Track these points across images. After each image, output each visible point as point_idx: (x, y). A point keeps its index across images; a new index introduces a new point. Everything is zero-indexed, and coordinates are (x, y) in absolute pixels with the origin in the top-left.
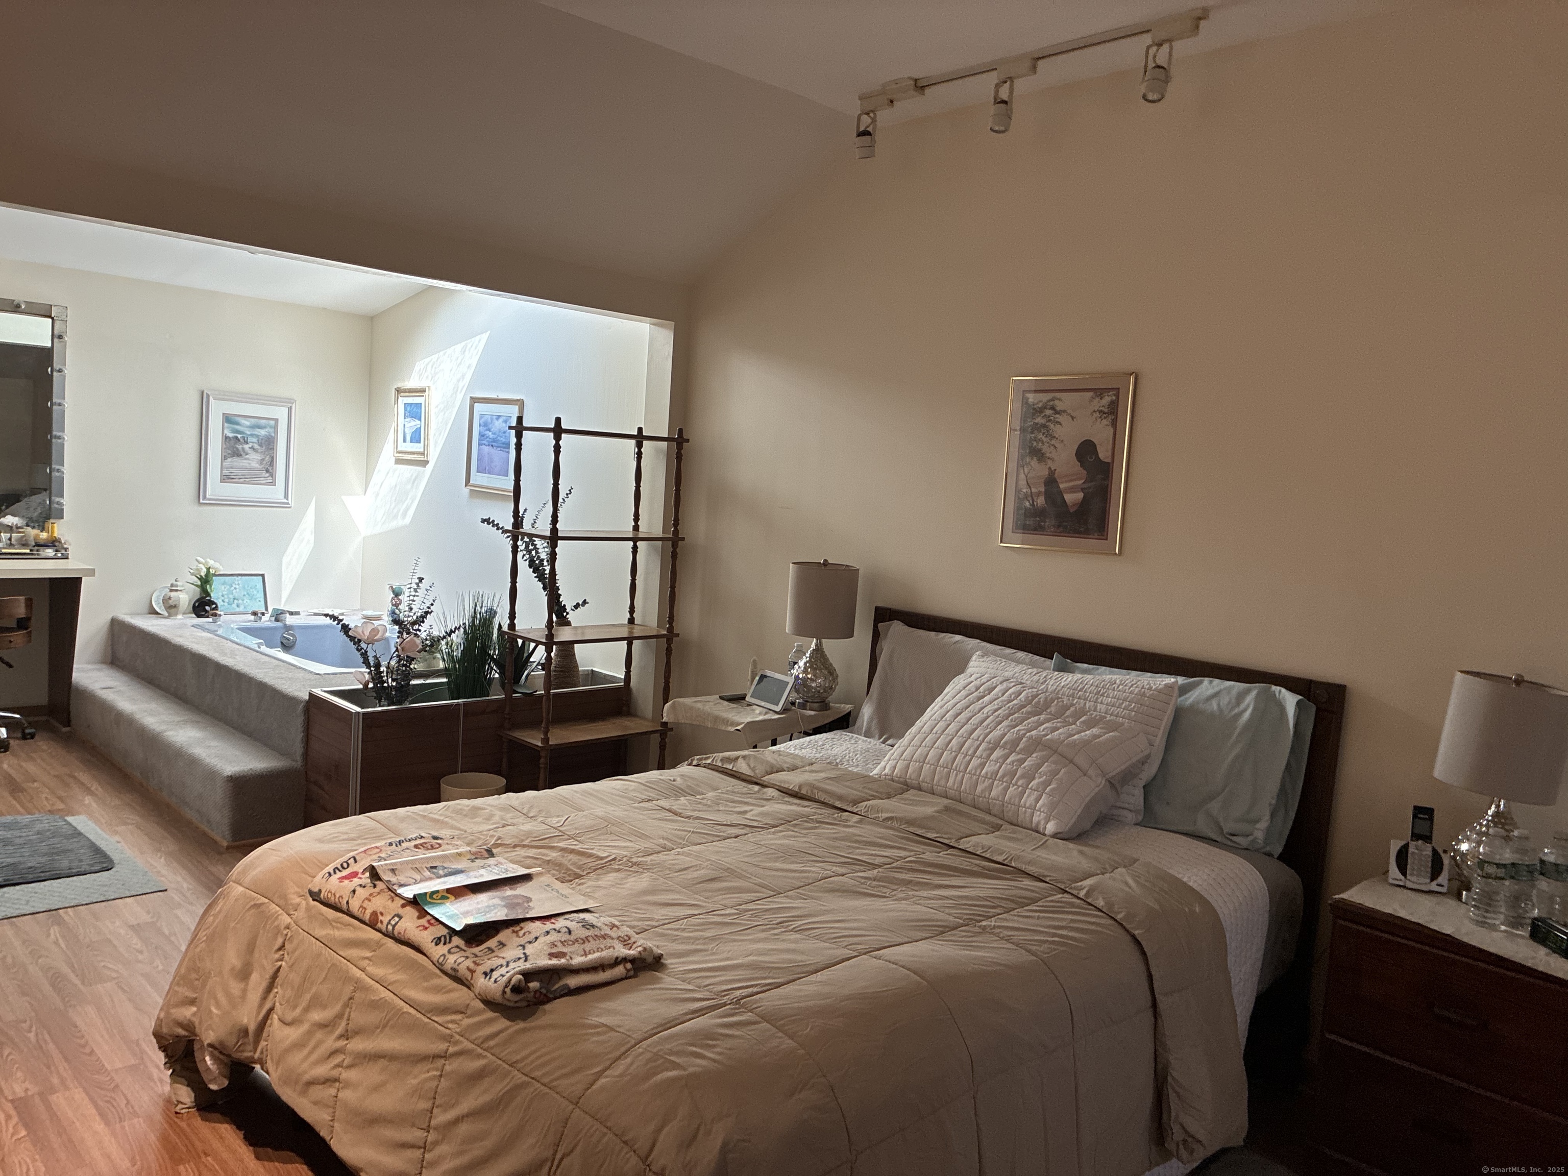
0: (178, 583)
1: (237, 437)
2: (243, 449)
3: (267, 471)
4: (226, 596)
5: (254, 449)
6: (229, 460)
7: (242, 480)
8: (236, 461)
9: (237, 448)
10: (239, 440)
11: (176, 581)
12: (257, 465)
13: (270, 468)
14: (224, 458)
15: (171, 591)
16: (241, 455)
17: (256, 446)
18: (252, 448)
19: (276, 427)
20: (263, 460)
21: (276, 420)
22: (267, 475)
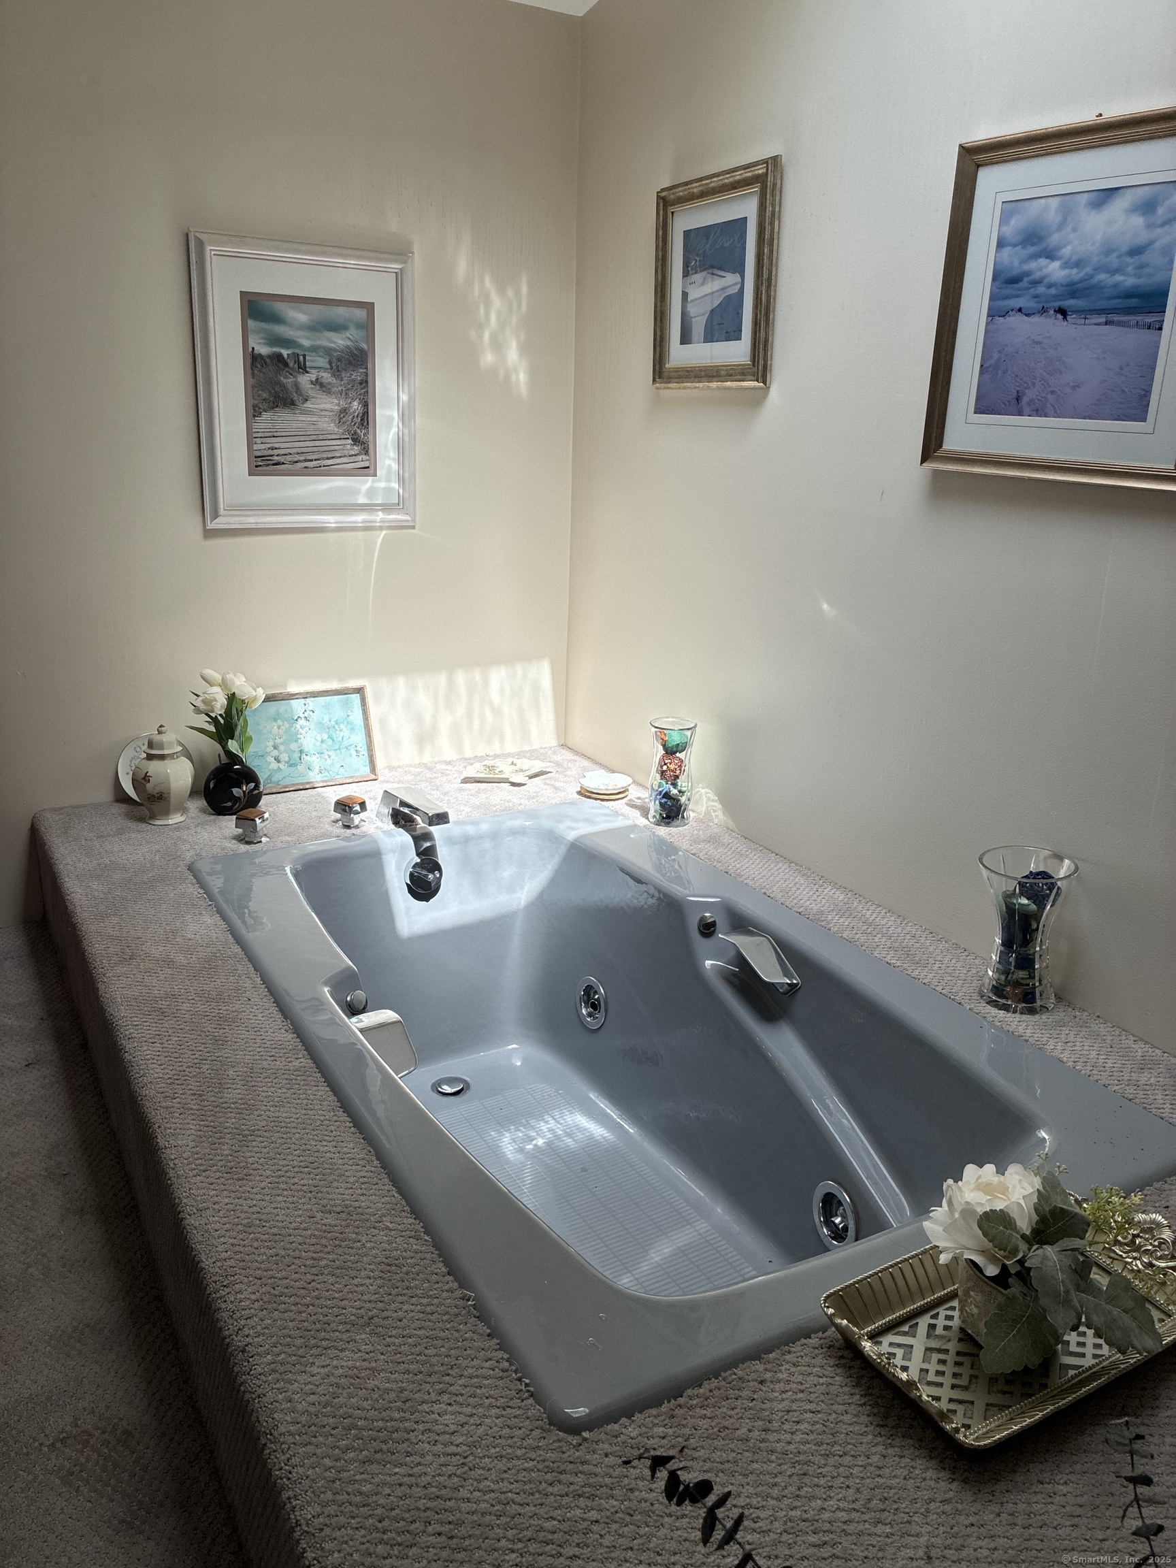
0: (164, 738)
1: (279, 357)
2: (297, 386)
3: (356, 440)
4: (282, 748)
5: (322, 385)
6: (265, 416)
7: (299, 465)
8: (283, 420)
9: (279, 383)
10: (286, 365)
11: (160, 732)
12: (332, 427)
13: (361, 433)
14: (254, 411)
15: (150, 757)
16: (293, 403)
17: (327, 377)
18: (318, 383)
19: (368, 327)
20: (344, 411)
21: (369, 307)
22: (356, 449)
